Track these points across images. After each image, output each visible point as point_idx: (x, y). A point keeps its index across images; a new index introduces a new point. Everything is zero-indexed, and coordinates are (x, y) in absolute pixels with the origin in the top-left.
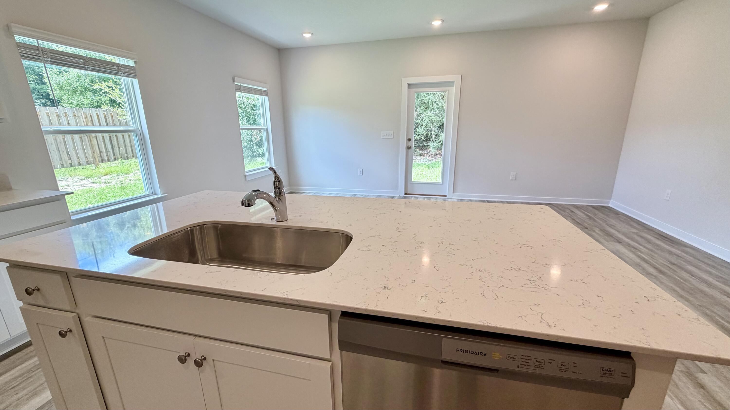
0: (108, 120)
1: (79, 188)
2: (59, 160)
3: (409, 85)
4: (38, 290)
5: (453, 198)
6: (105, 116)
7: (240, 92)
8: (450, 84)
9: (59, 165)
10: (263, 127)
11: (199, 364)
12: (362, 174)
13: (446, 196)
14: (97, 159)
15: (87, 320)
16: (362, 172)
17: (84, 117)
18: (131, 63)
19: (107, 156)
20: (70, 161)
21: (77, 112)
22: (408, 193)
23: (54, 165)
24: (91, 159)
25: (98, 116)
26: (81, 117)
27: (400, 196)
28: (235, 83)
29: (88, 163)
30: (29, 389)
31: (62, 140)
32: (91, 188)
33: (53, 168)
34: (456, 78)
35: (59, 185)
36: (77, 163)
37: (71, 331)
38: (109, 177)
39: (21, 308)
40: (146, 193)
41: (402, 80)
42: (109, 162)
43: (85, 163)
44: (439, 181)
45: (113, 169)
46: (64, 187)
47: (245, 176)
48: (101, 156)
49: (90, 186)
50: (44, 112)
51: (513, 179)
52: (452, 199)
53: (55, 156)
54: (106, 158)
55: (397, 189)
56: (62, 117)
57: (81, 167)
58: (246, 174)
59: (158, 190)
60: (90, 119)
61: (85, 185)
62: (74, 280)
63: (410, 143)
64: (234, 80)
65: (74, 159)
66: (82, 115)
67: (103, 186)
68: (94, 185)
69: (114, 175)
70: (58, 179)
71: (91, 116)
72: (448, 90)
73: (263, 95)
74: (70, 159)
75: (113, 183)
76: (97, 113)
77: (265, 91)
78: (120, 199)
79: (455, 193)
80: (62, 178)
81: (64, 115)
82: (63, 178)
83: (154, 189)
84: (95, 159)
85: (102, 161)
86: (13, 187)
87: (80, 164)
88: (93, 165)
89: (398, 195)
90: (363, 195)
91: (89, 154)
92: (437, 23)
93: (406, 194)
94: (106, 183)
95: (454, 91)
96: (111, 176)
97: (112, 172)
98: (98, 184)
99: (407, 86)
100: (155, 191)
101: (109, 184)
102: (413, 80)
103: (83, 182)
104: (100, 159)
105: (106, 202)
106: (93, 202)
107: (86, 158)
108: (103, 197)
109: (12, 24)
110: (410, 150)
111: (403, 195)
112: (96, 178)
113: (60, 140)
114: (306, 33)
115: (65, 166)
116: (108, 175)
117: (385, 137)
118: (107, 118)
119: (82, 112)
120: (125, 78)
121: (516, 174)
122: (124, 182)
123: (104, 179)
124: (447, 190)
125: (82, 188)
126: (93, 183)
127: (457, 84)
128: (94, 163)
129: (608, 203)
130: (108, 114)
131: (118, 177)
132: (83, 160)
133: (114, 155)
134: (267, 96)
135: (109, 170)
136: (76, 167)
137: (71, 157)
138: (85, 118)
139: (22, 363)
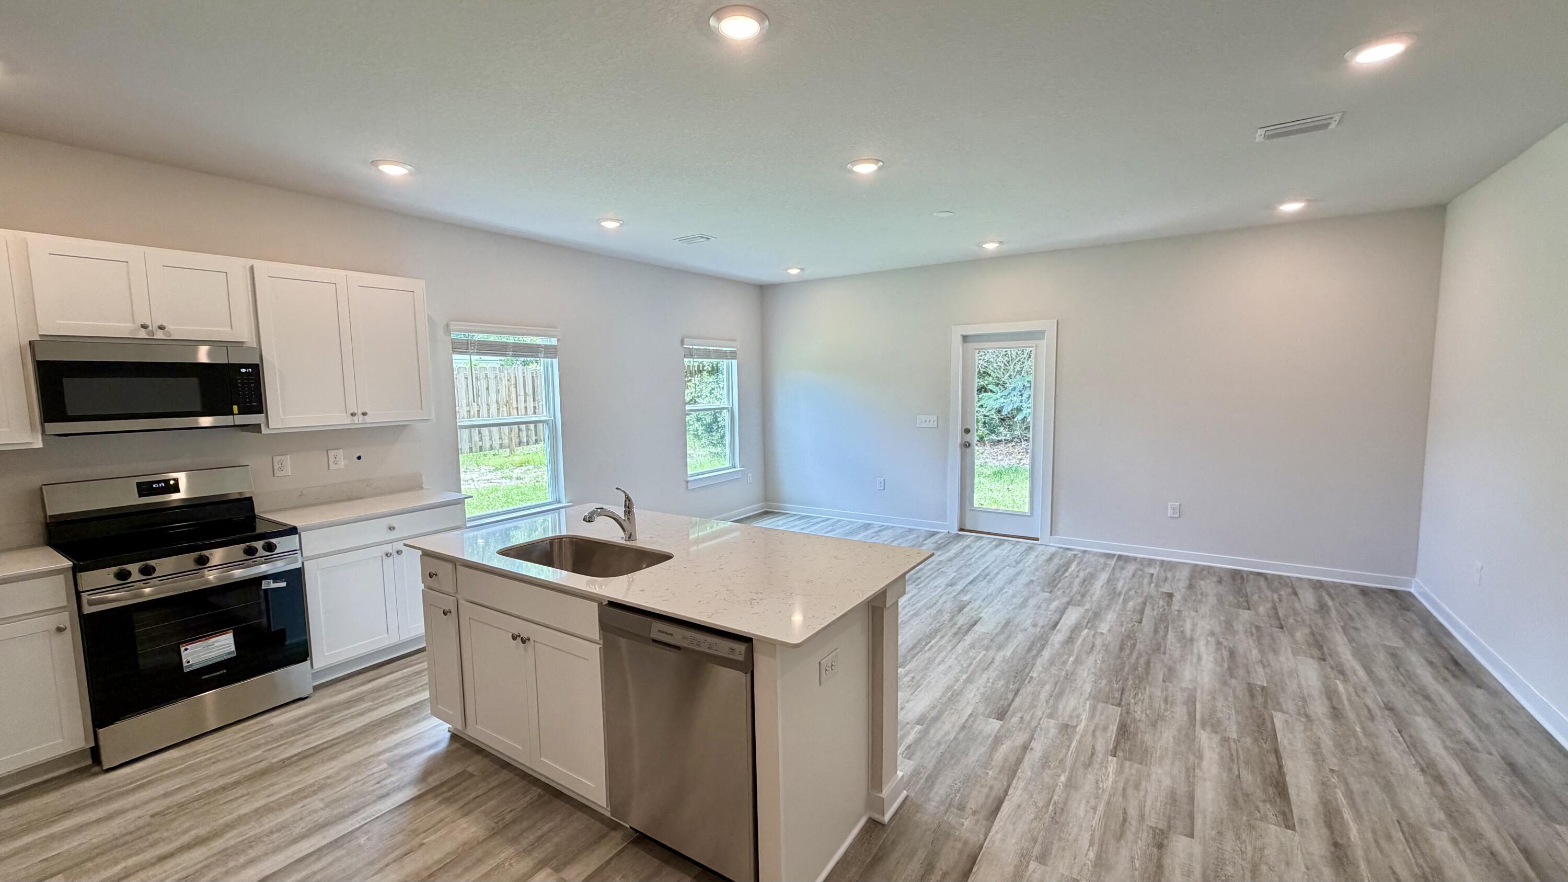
0: (536, 382)
1: (484, 485)
2: (467, 441)
3: (965, 338)
4: (436, 575)
5: (1050, 544)
6: (533, 377)
7: (691, 358)
8: (1036, 335)
9: (467, 449)
10: (726, 406)
11: (523, 641)
12: (883, 488)
13: (1037, 539)
14: (514, 441)
15: (461, 602)
16: (883, 484)
17: (506, 379)
18: (554, 342)
19: (527, 436)
20: (480, 444)
21: (500, 372)
22: (967, 527)
23: (461, 449)
24: (506, 441)
25: (524, 377)
26: (503, 379)
27: (950, 532)
28: (684, 346)
29: (501, 446)
30: (407, 690)
31: (476, 412)
32: (498, 485)
33: (460, 453)
34: (1049, 326)
35: (462, 479)
36: (488, 446)
37: (450, 612)
38: (524, 468)
39: (423, 590)
40: (549, 500)
41: (952, 329)
42: (529, 446)
43: (498, 447)
44: (1026, 509)
45: (530, 457)
46: (467, 481)
47: (687, 482)
48: (519, 436)
49: (498, 483)
50: (463, 374)
51: (1174, 516)
52: (1049, 546)
53: (465, 436)
54: (525, 440)
55: (945, 520)
56: (482, 381)
57: (493, 452)
58: (689, 479)
59: (563, 499)
60: (513, 381)
61: (492, 481)
62: (459, 567)
63: (968, 438)
64: (682, 342)
65: (485, 440)
66: (504, 377)
67: (514, 482)
68: (504, 481)
69: (531, 467)
70: (462, 470)
71: (515, 377)
72: (1034, 345)
73: (728, 359)
74: (481, 440)
75: (527, 480)
76: (524, 373)
77: (732, 352)
78: (529, 504)
79: (1055, 535)
80: (467, 469)
81: (484, 377)
82: (468, 467)
83: (559, 496)
84: (512, 441)
85: (520, 443)
86: (424, 487)
87: (491, 448)
88: (508, 450)
89: (947, 531)
90: (883, 526)
91: (505, 434)
92: (991, 246)
93: (961, 530)
94: (517, 479)
95: (1045, 346)
96: (527, 468)
97: (528, 462)
98: (508, 480)
99: (960, 339)
100: (559, 498)
101: (521, 481)
102: (971, 331)
103: (490, 476)
104: (517, 441)
105: (511, 507)
106: (496, 507)
107: (500, 438)
108: (508, 500)
109: (451, 323)
110: (968, 450)
111: (955, 530)
112: (507, 470)
113: (474, 413)
114: (791, 268)
115: (474, 450)
116: (522, 466)
117: (923, 425)
118: (535, 379)
119: (506, 372)
120: (545, 359)
121: (1180, 505)
122: (540, 479)
123: (517, 472)
124: (1038, 528)
125: (487, 485)
126: (502, 477)
127: (1051, 334)
128: (509, 447)
129: (1409, 584)
130: (536, 374)
131: (535, 471)
132: (496, 443)
133: (536, 435)
134: (736, 359)
135: (526, 458)
136: (487, 452)
137: (483, 438)
138: (508, 380)
139: (404, 669)
